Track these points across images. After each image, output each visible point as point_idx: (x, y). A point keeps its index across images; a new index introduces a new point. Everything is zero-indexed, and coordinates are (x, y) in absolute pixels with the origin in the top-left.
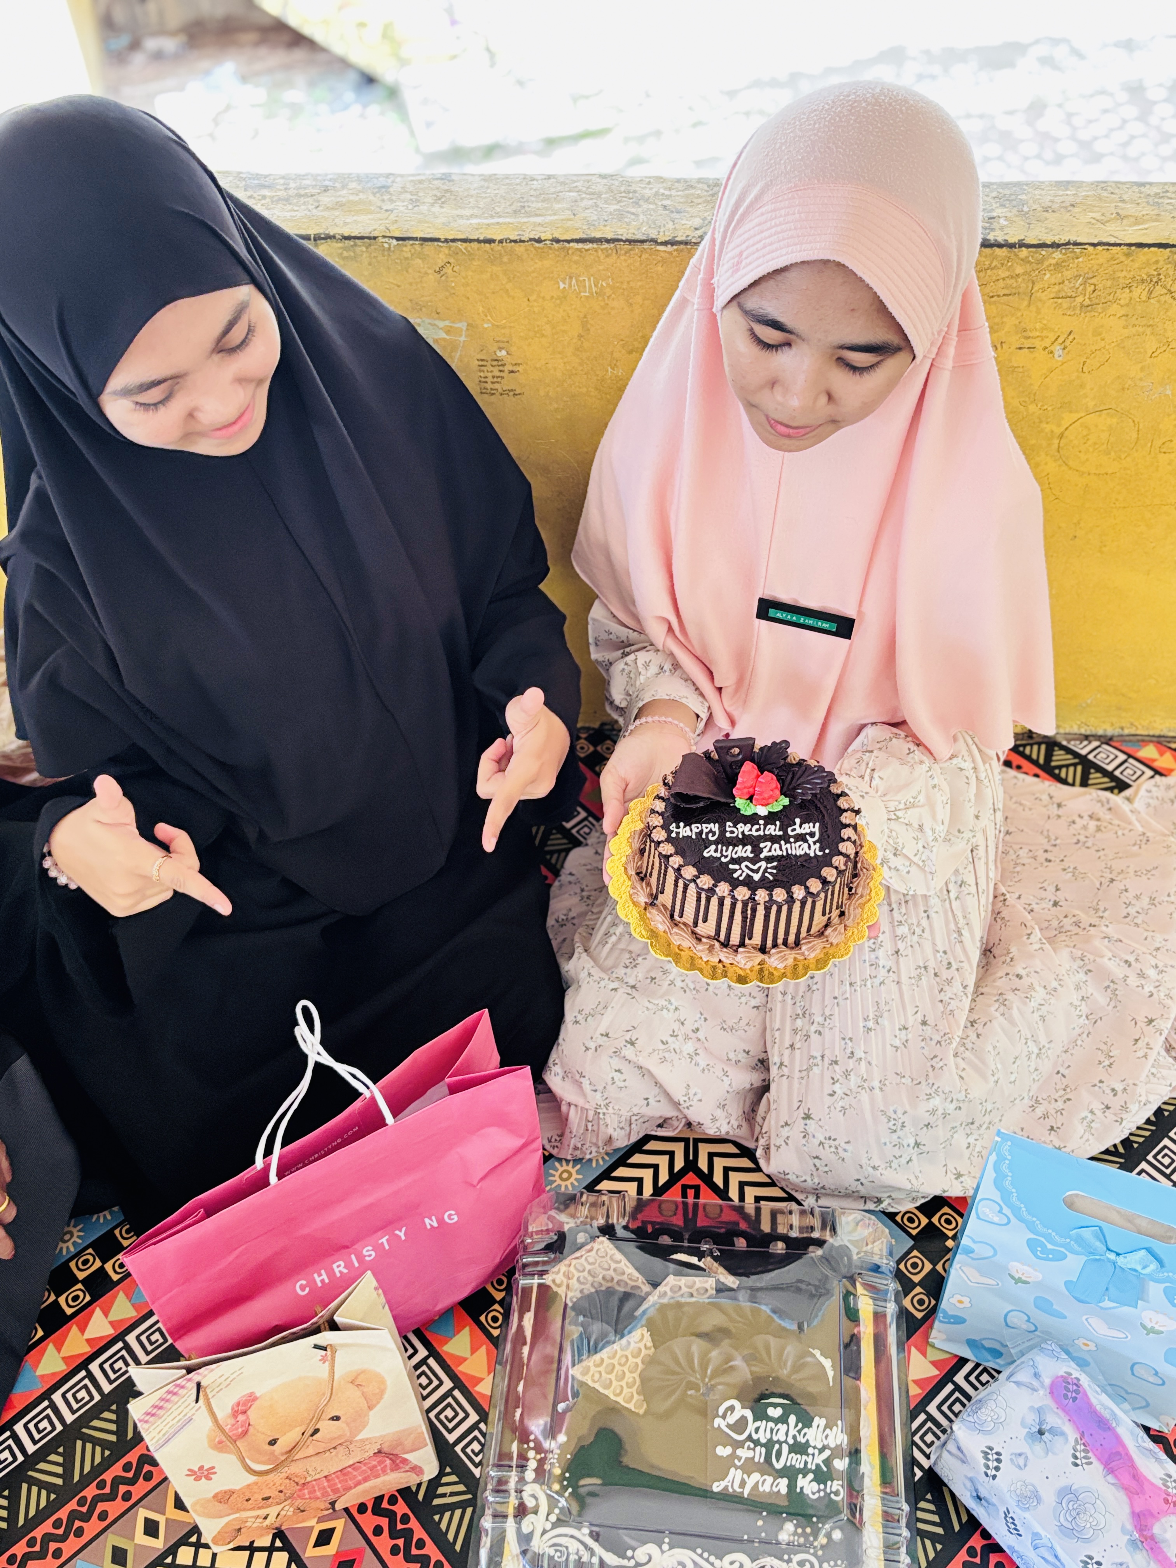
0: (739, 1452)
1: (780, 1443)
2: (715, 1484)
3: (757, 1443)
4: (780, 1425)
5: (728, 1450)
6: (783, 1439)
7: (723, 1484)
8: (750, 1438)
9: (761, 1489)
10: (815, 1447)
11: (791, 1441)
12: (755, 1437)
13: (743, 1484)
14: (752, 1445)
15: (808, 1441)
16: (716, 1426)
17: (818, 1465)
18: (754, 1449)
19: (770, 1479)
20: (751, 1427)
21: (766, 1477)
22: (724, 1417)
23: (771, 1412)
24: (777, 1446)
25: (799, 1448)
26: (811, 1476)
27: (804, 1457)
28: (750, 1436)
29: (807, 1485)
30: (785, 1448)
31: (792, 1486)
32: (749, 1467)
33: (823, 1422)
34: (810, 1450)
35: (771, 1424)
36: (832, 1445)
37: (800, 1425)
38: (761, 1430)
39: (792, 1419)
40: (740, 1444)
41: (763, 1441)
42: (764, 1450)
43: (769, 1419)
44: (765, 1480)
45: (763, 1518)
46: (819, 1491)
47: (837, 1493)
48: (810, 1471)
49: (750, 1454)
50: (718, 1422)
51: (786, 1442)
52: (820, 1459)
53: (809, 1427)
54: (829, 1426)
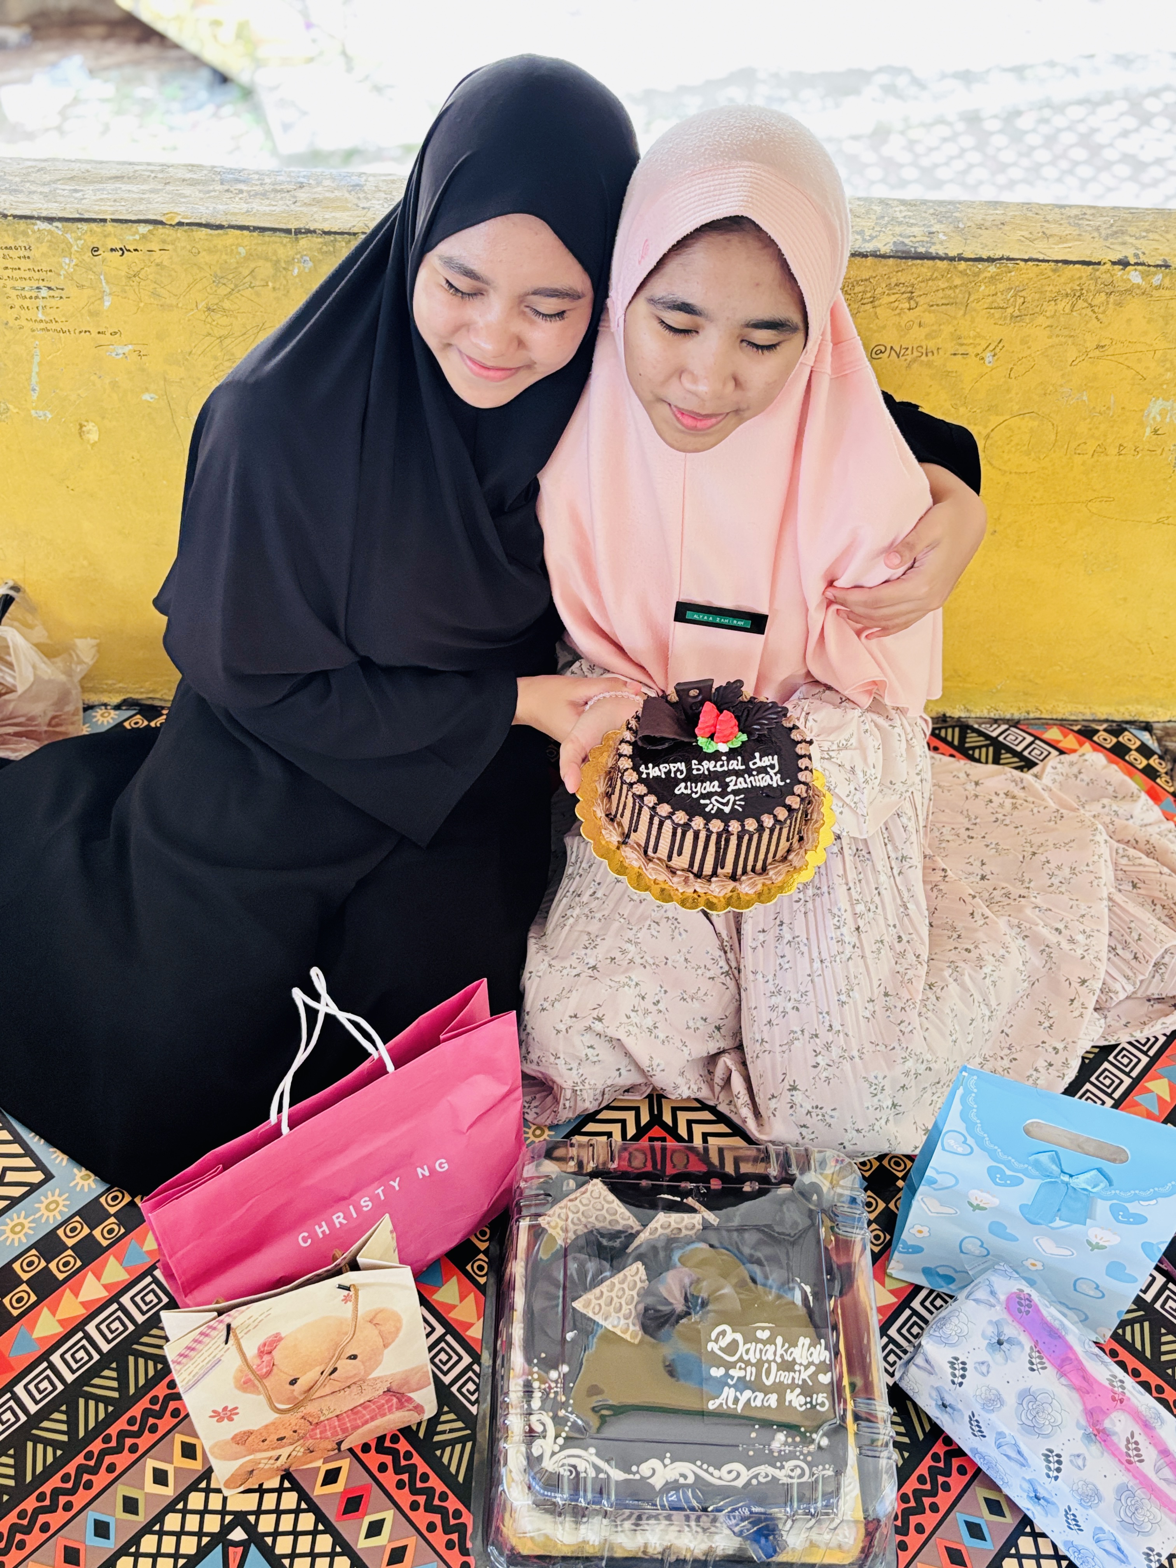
0: (732, 1372)
1: (769, 1362)
2: (711, 1402)
3: (748, 1363)
4: (768, 1346)
5: (721, 1371)
6: (771, 1358)
7: (718, 1402)
8: (741, 1359)
9: (753, 1404)
10: (801, 1364)
11: (779, 1360)
12: (746, 1357)
13: (736, 1401)
14: (743, 1366)
15: (794, 1359)
16: (709, 1349)
17: (804, 1381)
18: (745, 1369)
19: (760, 1395)
20: (742, 1349)
21: (757, 1393)
22: (716, 1341)
23: (760, 1334)
24: (766, 1365)
25: (788, 1366)
26: (798, 1391)
27: (792, 1374)
28: (741, 1355)
29: (795, 1399)
30: (774, 1367)
31: (781, 1400)
32: (742, 1384)
33: (807, 1341)
34: (797, 1367)
35: (760, 1346)
36: (817, 1362)
37: (787, 1345)
38: (751, 1352)
39: (779, 1340)
40: (733, 1365)
41: (754, 1361)
42: (754, 1369)
43: (758, 1341)
44: (756, 1397)
45: (756, 1430)
46: (806, 1404)
47: (822, 1404)
48: (798, 1386)
49: (742, 1373)
50: (711, 1346)
51: (774, 1361)
52: (806, 1375)
53: (795, 1346)
54: (813, 1344)
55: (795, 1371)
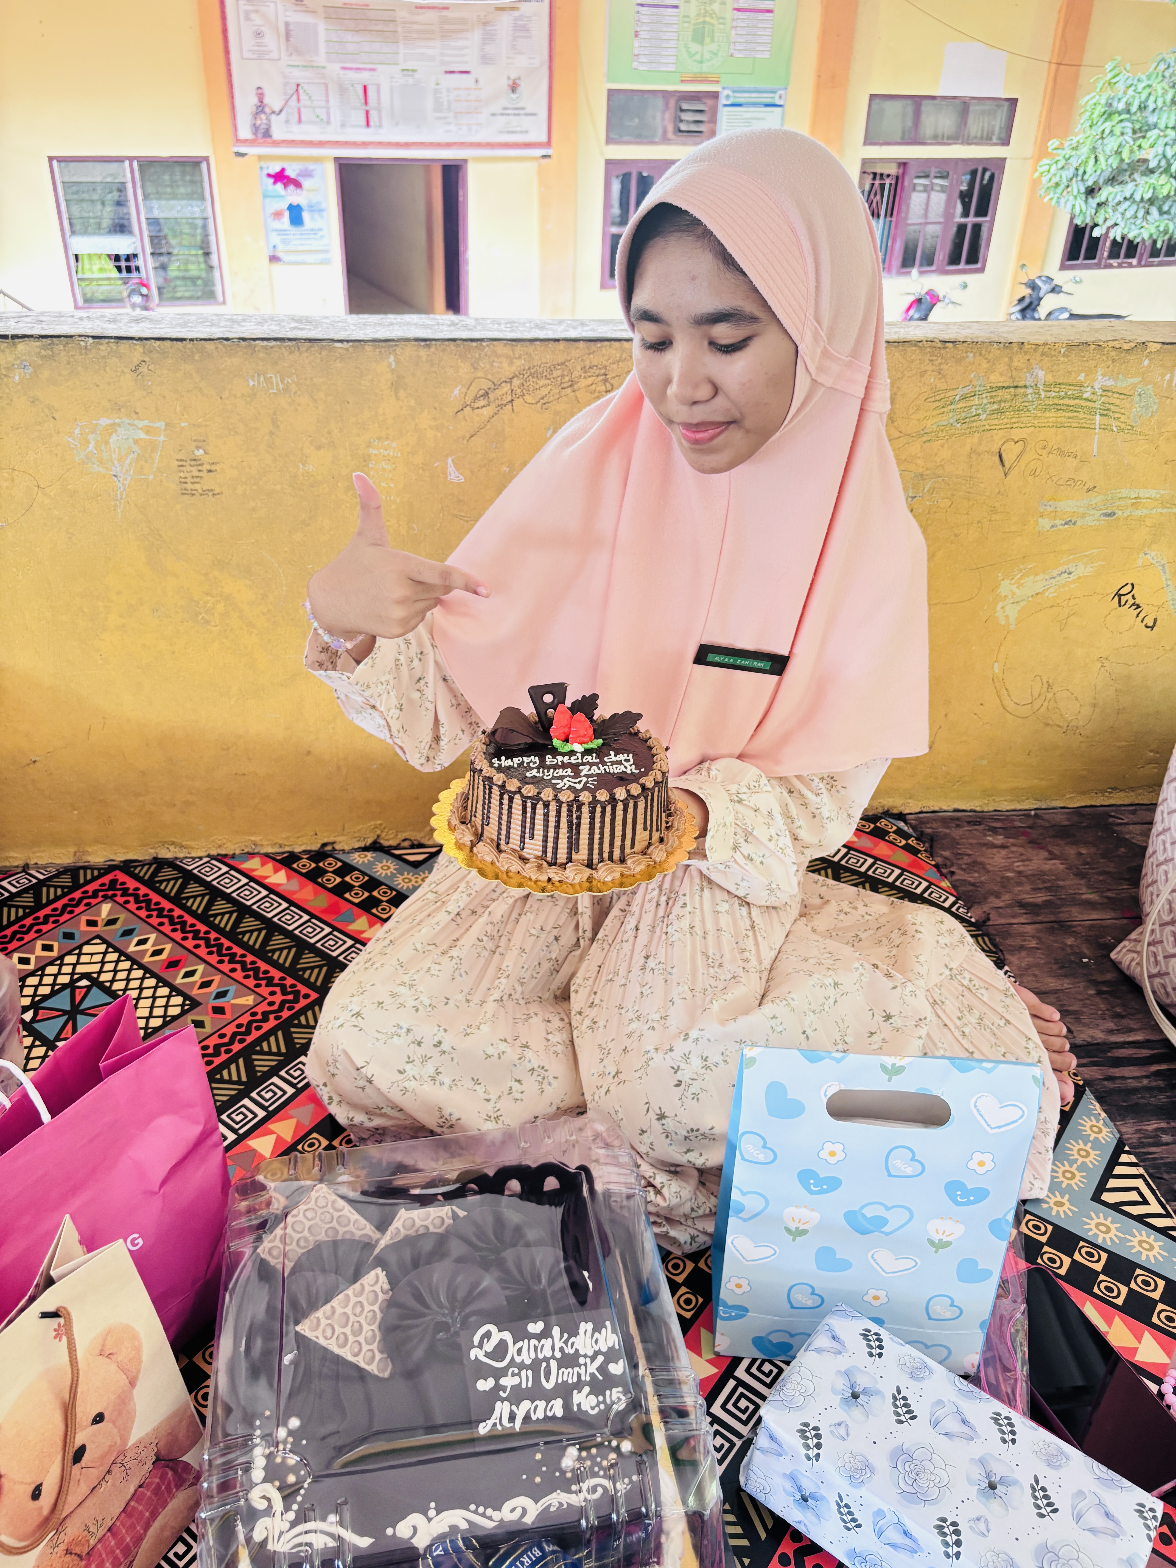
0: (503, 1381)
1: (546, 1360)
2: (482, 1425)
4: (543, 1341)
5: (491, 1383)
7: (490, 1423)
8: (512, 1363)
9: (534, 1418)
10: (586, 1356)
12: (518, 1359)
14: (516, 1371)
15: (577, 1351)
16: (473, 1357)
17: (592, 1375)
18: (519, 1375)
19: (541, 1404)
20: (512, 1350)
21: (537, 1402)
23: (532, 1327)
24: (544, 1365)
26: (586, 1389)
27: (576, 1369)
28: (512, 1358)
29: (584, 1401)
30: (554, 1364)
31: (567, 1404)
32: (517, 1396)
33: (590, 1326)
35: (534, 1342)
36: (604, 1349)
37: (566, 1336)
38: (524, 1351)
39: (556, 1331)
40: (503, 1373)
41: (528, 1362)
42: (530, 1373)
43: (531, 1336)
44: (536, 1408)
45: (541, 1450)
46: (598, 1404)
47: (618, 1402)
48: (585, 1383)
49: (516, 1381)
50: (475, 1353)
51: (553, 1357)
52: (593, 1368)
53: (576, 1334)
54: (597, 1329)
55: (579, 1366)
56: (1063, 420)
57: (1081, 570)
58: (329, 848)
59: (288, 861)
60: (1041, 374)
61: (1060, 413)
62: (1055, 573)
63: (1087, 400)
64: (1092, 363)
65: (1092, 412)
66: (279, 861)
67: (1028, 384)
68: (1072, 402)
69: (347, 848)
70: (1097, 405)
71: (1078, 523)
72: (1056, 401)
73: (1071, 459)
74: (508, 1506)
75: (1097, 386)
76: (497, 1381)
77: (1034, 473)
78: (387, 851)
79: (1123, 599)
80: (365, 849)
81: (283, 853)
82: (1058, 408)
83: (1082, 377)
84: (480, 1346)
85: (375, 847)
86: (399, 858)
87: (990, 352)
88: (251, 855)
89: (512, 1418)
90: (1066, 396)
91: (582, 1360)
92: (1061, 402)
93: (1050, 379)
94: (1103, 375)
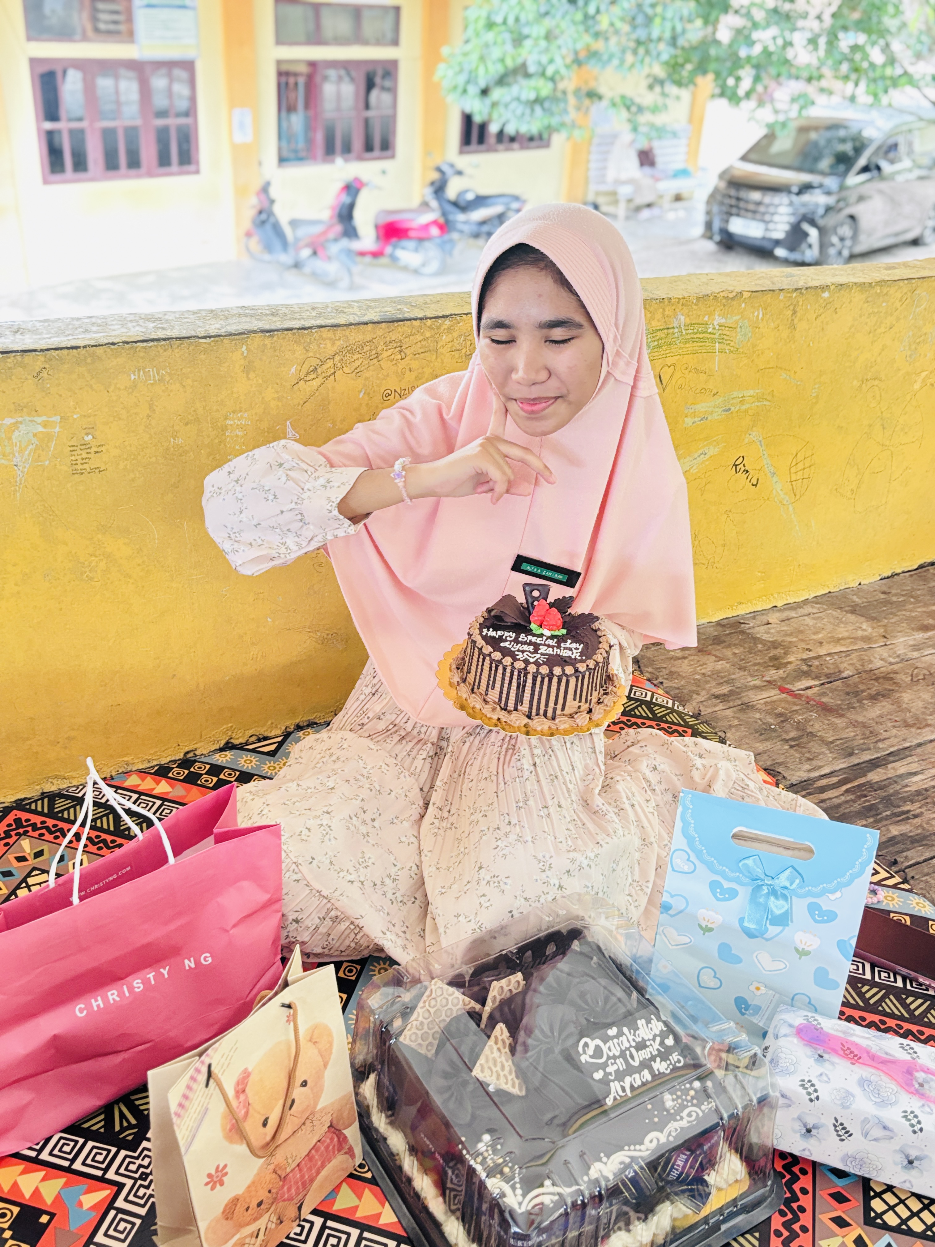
0: (608, 1070)
1: (628, 1049)
2: (607, 1100)
3: (615, 1057)
4: (621, 1038)
5: (600, 1073)
6: (628, 1045)
7: (611, 1098)
8: (609, 1058)
9: (636, 1085)
10: (649, 1040)
11: (634, 1044)
12: (611, 1054)
14: (613, 1061)
15: (643, 1038)
16: (583, 1062)
17: (658, 1050)
19: (637, 1076)
20: (605, 1049)
21: (634, 1076)
23: (610, 1032)
24: (628, 1052)
25: (641, 1046)
26: (658, 1059)
27: (647, 1049)
28: (607, 1054)
29: (660, 1066)
30: (633, 1051)
31: (651, 1071)
32: (620, 1076)
33: (644, 1021)
35: (615, 1041)
36: (658, 1033)
37: (632, 1031)
38: (612, 1048)
39: (626, 1030)
40: (604, 1066)
43: (612, 1038)
44: (634, 1079)
46: (668, 1066)
47: (679, 1061)
48: (656, 1056)
50: (582, 1058)
51: (631, 1046)
52: (656, 1045)
53: (638, 1029)
54: (648, 1022)
55: (648, 1047)
56: (697, 348)
57: (713, 451)
58: (191, 755)
59: (162, 772)
60: (682, 318)
61: (695, 344)
62: (696, 455)
63: (710, 333)
64: (712, 308)
65: (713, 341)
66: (155, 774)
67: (675, 325)
68: (701, 336)
69: (205, 752)
70: (716, 336)
71: (709, 418)
72: (692, 336)
73: (703, 374)
74: (647, 1140)
75: (716, 323)
76: (604, 1070)
77: (681, 388)
78: (241, 747)
79: (738, 468)
80: (221, 750)
81: (153, 767)
82: (693, 340)
83: (706, 319)
84: (585, 1052)
85: (228, 746)
86: (254, 751)
87: (650, 306)
88: (128, 773)
89: (623, 1089)
90: (698, 332)
91: (648, 1043)
92: (695, 336)
93: (688, 321)
94: (719, 316)
